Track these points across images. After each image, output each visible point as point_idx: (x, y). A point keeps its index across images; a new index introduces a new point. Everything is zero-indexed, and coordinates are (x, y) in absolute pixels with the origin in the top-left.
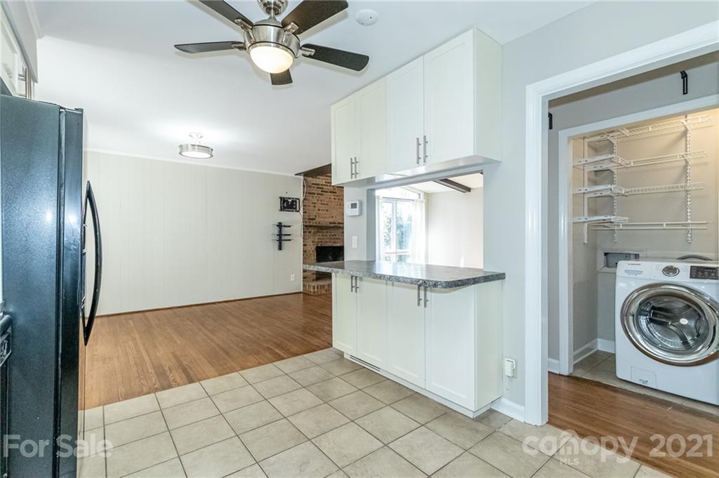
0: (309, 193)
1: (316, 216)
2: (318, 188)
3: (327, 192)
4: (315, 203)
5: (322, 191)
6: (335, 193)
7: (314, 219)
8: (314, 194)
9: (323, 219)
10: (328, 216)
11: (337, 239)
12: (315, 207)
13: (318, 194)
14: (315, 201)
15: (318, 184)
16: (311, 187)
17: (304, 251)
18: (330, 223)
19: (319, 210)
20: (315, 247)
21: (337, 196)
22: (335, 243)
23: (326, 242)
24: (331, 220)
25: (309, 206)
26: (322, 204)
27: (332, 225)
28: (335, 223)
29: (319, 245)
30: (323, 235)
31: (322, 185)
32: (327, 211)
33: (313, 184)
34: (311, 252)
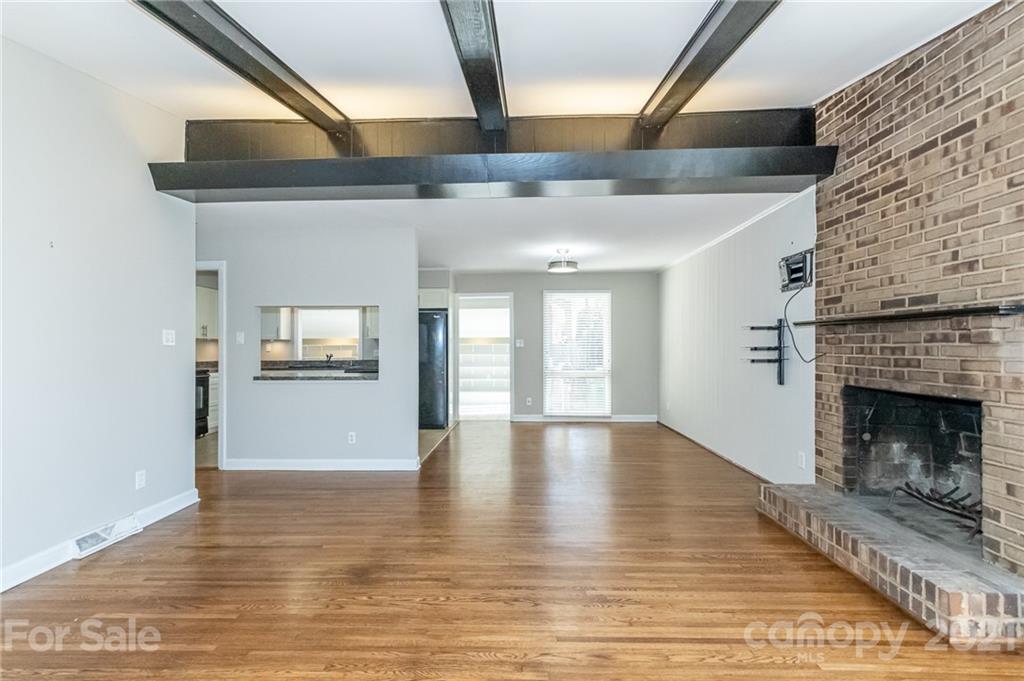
0: (829, 224)
1: (843, 289)
2: (849, 197)
3: (875, 196)
4: (841, 250)
5: (860, 202)
6: (903, 183)
7: (838, 300)
8: (838, 221)
9: (861, 295)
10: (876, 281)
11: (908, 364)
12: (840, 259)
13: (849, 216)
14: (843, 242)
15: (851, 184)
16: (831, 204)
17: (818, 396)
18: (884, 305)
19: (851, 267)
20: (842, 384)
21: (911, 193)
22: (898, 377)
23: (872, 373)
24: (888, 294)
25: (828, 263)
26: (859, 245)
27: (892, 311)
28: (901, 303)
29: (852, 383)
30: (862, 350)
31: (860, 181)
32: (874, 261)
33: (838, 192)
34: (832, 400)
